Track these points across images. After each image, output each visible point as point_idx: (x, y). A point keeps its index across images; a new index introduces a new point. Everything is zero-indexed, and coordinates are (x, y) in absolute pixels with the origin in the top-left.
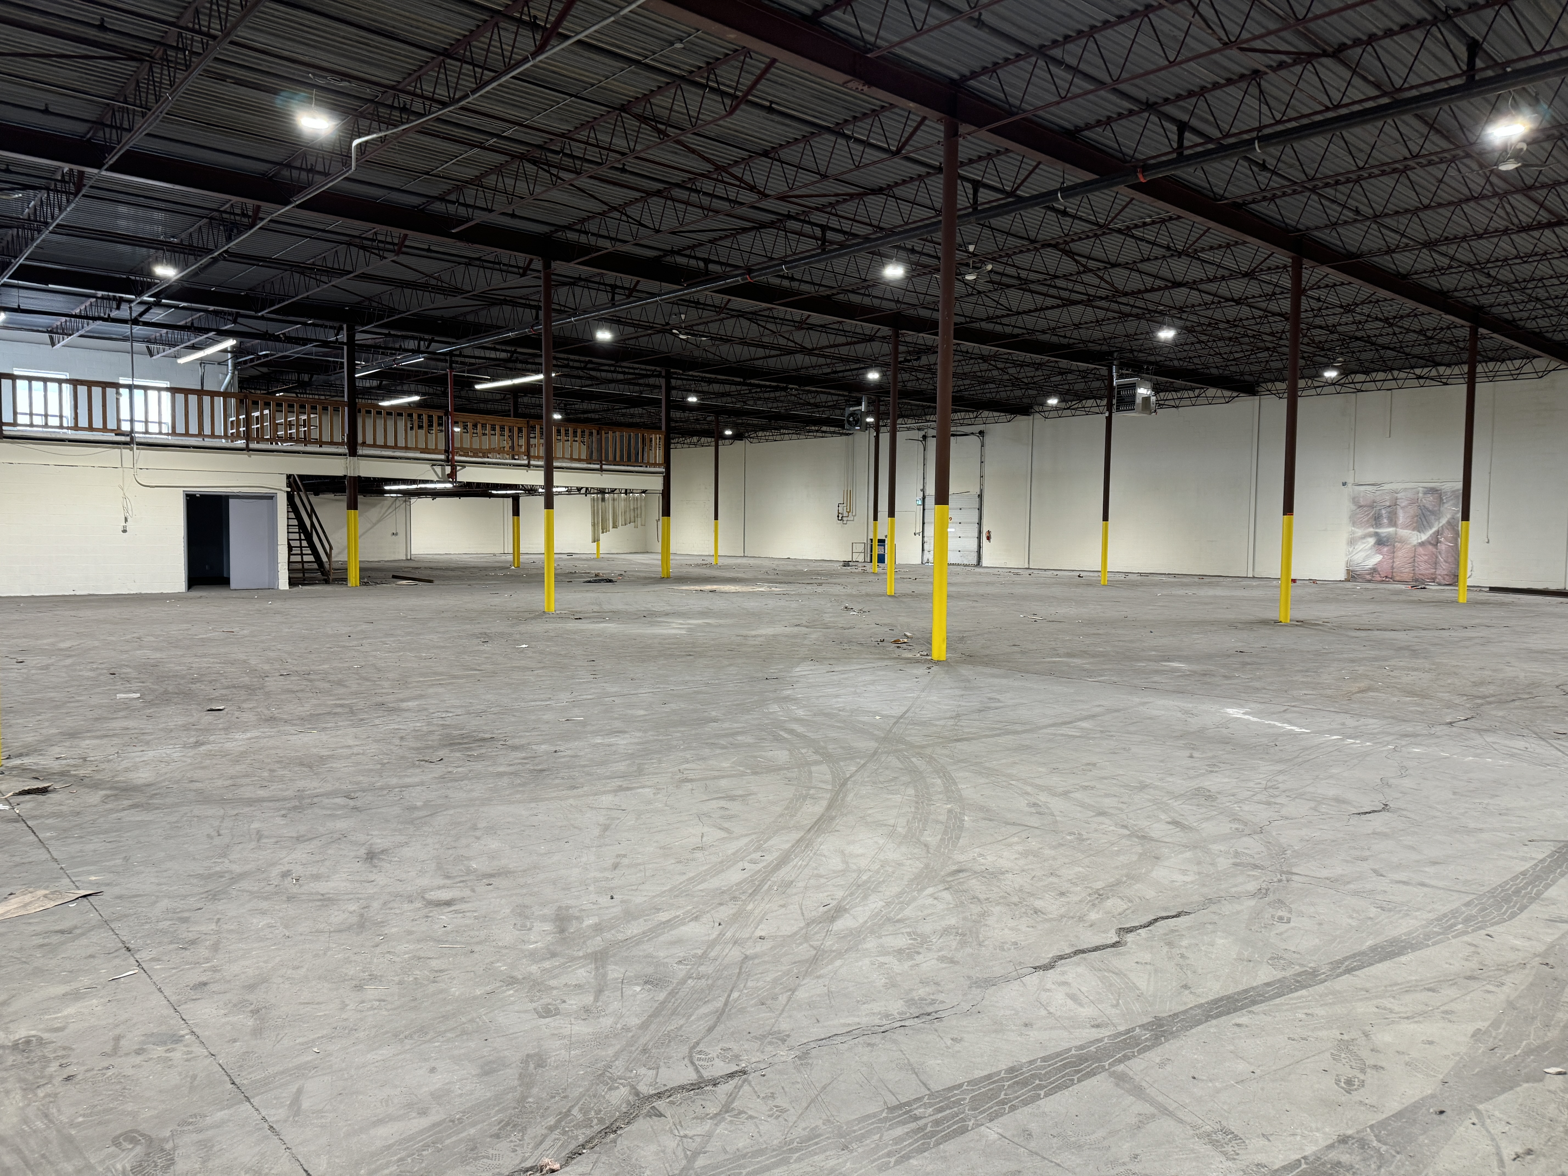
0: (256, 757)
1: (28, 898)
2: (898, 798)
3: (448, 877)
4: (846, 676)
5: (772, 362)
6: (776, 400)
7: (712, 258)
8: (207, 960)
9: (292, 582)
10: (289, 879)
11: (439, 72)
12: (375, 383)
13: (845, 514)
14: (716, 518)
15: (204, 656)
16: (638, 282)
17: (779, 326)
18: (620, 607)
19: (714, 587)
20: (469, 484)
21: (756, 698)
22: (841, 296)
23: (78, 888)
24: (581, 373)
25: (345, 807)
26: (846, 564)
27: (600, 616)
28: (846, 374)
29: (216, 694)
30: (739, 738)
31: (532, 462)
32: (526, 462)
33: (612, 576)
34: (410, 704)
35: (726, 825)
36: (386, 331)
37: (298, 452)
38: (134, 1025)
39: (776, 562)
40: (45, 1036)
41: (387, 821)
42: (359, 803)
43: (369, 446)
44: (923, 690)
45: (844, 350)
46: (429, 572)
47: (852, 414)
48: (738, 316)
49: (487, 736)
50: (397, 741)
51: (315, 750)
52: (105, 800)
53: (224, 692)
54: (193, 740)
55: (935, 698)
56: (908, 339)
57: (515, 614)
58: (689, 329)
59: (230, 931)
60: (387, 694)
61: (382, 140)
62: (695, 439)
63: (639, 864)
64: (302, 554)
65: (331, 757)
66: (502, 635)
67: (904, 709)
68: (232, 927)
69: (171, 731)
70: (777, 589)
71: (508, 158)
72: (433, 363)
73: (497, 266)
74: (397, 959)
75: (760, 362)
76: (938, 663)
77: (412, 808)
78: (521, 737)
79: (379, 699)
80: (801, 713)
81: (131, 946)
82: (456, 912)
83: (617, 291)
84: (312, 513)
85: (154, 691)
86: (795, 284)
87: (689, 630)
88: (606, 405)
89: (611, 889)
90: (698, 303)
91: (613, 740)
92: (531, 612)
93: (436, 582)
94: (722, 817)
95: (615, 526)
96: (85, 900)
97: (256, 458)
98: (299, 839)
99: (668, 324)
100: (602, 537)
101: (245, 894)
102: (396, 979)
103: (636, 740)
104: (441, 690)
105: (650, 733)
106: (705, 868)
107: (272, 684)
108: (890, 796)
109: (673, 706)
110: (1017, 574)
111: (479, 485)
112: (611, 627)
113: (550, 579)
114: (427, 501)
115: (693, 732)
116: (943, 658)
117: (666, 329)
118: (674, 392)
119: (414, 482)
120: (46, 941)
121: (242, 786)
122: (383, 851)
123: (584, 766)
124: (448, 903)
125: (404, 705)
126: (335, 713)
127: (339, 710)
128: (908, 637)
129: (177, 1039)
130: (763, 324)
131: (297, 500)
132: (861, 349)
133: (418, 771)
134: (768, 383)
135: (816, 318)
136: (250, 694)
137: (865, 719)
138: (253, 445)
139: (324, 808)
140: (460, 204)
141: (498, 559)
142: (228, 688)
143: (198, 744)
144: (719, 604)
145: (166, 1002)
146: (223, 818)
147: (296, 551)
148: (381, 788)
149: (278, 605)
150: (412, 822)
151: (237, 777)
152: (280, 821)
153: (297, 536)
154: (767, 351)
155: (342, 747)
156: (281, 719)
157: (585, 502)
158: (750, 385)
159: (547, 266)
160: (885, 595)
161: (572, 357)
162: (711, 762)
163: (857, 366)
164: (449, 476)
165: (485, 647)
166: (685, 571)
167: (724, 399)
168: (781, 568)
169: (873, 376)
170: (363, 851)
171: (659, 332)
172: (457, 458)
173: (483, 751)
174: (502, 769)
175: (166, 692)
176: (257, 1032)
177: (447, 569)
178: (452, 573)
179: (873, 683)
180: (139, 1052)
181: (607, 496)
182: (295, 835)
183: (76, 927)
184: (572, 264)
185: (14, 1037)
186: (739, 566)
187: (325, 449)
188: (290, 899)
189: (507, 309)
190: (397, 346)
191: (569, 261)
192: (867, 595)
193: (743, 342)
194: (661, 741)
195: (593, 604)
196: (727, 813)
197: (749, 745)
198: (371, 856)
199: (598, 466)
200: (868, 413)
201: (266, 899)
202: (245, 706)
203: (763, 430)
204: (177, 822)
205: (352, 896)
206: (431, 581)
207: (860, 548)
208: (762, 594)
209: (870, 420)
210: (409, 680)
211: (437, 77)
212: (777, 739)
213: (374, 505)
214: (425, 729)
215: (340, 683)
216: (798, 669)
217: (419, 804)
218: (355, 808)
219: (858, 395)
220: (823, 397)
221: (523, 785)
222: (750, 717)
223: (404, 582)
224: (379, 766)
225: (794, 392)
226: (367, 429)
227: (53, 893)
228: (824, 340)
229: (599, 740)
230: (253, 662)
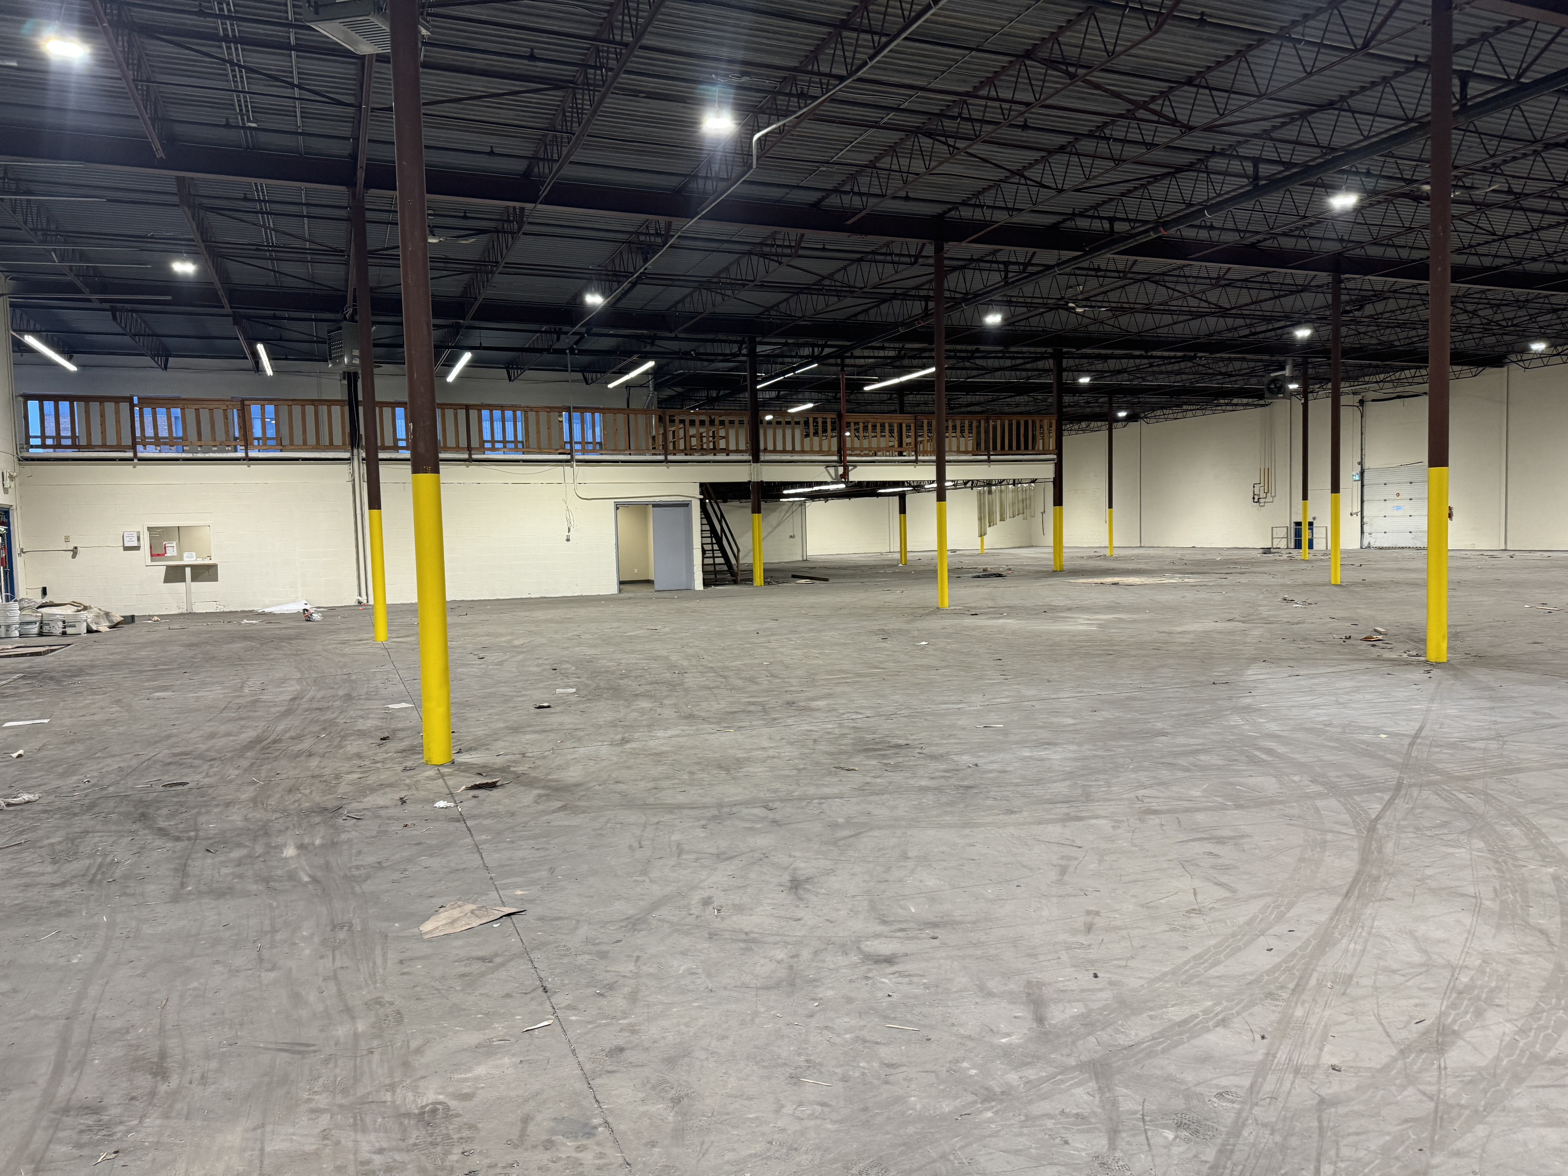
0: (675, 757)
1: (456, 913)
2: (1462, 853)
3: (884, 922)
4: (1316, 681)
5: (1178, 329)
6: (1179, 373)
7: (1118, 215)
8: (625, 1014)
9: (706, 584)
10: (711, 908)
11: (835, 49)
12: (773, 394)
13: (1262, 495)
14: (1110, 506)
15: (633, 652)
16: (1034, 253)
17: (1191, 286)
18: (1016, 602)
19: (1116, 579)
20: (860, 484)
21: (1207, 707)
22: (1269, 243)
23: (503, 904)
24: (967, 364)
25: (764, 818)
26: (1267, 551)
27: (998, 612)
28: (1269, 334)
29: (641, 689)
30: (1202, 757)
31: (920, 458)
32: (914, 458)
33: (1001, 570)
34: (821, 703)
35: (1224, 879)
36: (783, 341)
37: (709, 462)
38: (545, 1102)
39: (1180, 552)
40: (453, 1104)
41: (809, 840)
42: (778, 816)
43: (771, 452)
44: (1432, 700)
45: (1268, 306)
46: (823, 571)
47: (1275, 380)
48: (1141, 280)
49: (901, 742)
50: (810, 743)
51: (731, 752)
52: (538, 799)
53: (648, 688)
54: (619, 737)
55: (1452, 712)
56: (1350, 285)
57: (910, 611)
58: (1087, 300)
59: (650, 975)
60: (797, 692)
61: (780, 131)
62: (1084, 424)
63: (1120, 928)
64: (714, 557)
65: (748, 759)
66: (899, 631)
67: (1417, 726)
68: (652, 970)
69: (601, 727)
70: (1191, 580)
71: (902, 135)
72: (825, 368)
73: (889, 258)
74: (838, 1040)
75: (1165, 330)
76: (1437, 665)
77: (834, 826)
78: (937, 745)
79: (788, 697)
80: (1273, 727)
81: (549, 986)
82: (901, 974)
83: (1011, 267)
84: (722, 518)
85: (588, 686)
86: (1215, 234)
87: (1100, 626)
88: (990, 396)
89: (1092, 962)
90: (1099, 269)
91: (1043, 753)
92: (924, 608)
93: (831, 581)
94: (1213, 867)
95: (1002, 519)
96: (508, 919)
97: (674, 469)
98: (721, 857)
99: (1063, 298)
100: (989, 530)
101: (666, 925)
102: (839, 1071)
103: (1072, 755)
104: (847, 689)
105: (1086, 747)
106: (1213, 942)
107: (691, 680)
108: (1450, 850)
109: (1106, 714)
110: (1492, 557)
111: (868, 483)
112: (1011, 623)
113: (944, 575)
114: (819, 504)
115: (1140, 748)
116: (1445, 660)
117: (1061, 305)
118: (1065, 374)
119: (810, 484)
120: (467, 970)
121: (664, 789)
122: (808, 879)
123: (1017, 785)
124: (889, 960)
125: (814, 704)
126: (749, 712)
127: (752, 708)
128: (1380, 633)
129: (589, 1132)
130: (1172, 285)
131: (709, 508)
132: (1288, 303)
133: (835, 779)
134: (1172, 354)
135: (1238, 271)
136: (671, 691)
137: (1366, 737)
138: (670, 458)
139: (742, 819)
140: (855, 193)
141: (885, 557)
142: (651, 683)
143: (624, 741)
144: (1127, 598)
145: (580, 1072)
146: (645, 826)
147: (709, 554)
148: (800, 799)
149: (693, 604)
150: (835, 842)
151: (659, 779)
152: (700, 833)
153: (709, 540)
154: (1175, 317)
155: (757, 749)
156: (699, 717)
157: (970, 497)
158: (1152, 357)
159: (939, 250)
160: (1329, 584)
161: (959, 347)
162: (1175, 789)
163: (1282, 324)
164: (842, 476)
165: (887, 645)
166: (1079, 563)
167: (1120, 377)
168: (1188, 557)
169: (1303, 333)
170: (786, 878)
171: (1051, 309)
172: (849, 458)
173: (900, 760)
174: (924, 783)
175: (598, 687)
176: (679, 1134)
177: (840, 568)
178: (844, 572)
179: (1357, 690)
180: (548, 1145)
181: (994, 488)
182: (714, 851)
183: (496, 955)
184: (964, 244)
185: (423, 1101)
186: (1138, 557)
187: (732, 457)
188: (712, 936)
189: (897, 303)
190: (794, 354)
191: (960, 241)
192: (1305, 584)
193: (1148, 309)
194: (1102, 757)
195: (986, 599)
196: (1220, 861)
197: (1219, 768)
198: (796, 885)
199: (985, 457)
200: (1292, 380)
201: (687, 933)
202: (666, 702)
203: (1162, 408)
204: (601, 829)
205: (778, 938)
206: (826, 580)
207: (1283, 532)
208: (1175, 586)
209: (1293, 386)
210: (817, 677)
211: (834, 55)
212: (1253, 761)
213: (774, 510)
214: (837, 731)
215: (752, 680)
216: (1250, 672)
217: (841, 820)
218: (775, 822)
219: (1281, 358)
220: (1237, 365)
221: (951, 804)
222: (1207, 731)
223: (803, 581)
224: (795, 772)
225: (1203, 362)
226: (767, 439)
227: (479, 909)
228: (1245, 297)
229: (1026, 753)
230: (674, 658)
